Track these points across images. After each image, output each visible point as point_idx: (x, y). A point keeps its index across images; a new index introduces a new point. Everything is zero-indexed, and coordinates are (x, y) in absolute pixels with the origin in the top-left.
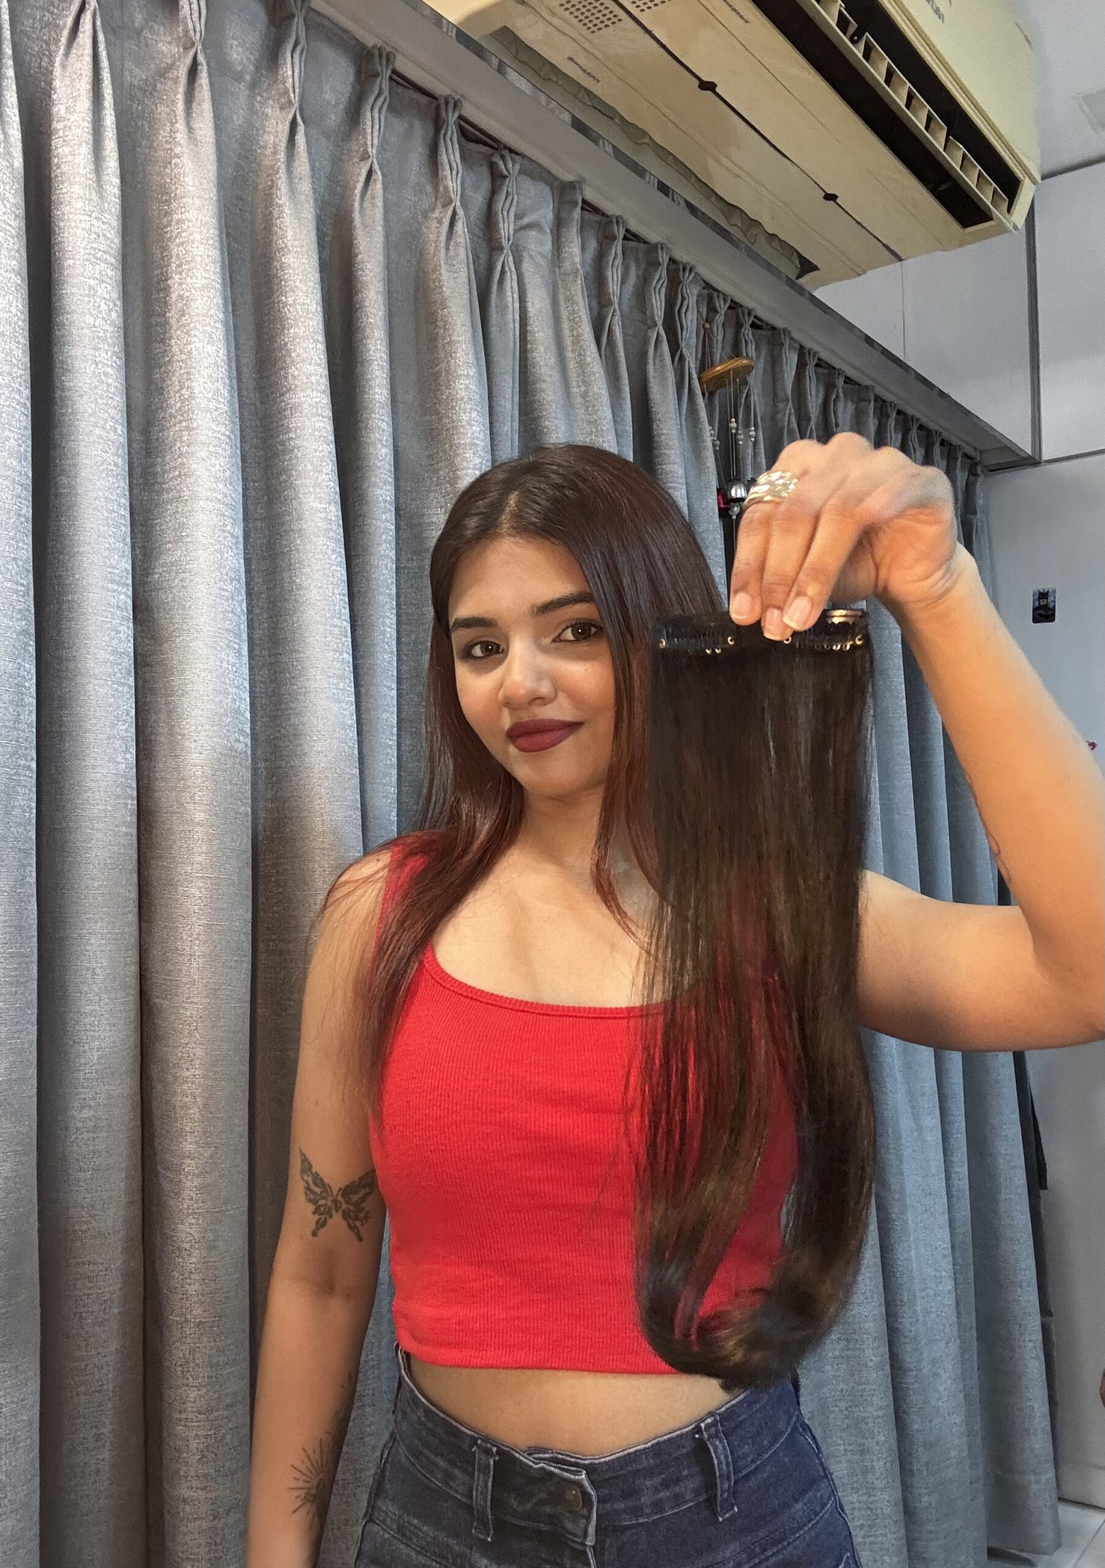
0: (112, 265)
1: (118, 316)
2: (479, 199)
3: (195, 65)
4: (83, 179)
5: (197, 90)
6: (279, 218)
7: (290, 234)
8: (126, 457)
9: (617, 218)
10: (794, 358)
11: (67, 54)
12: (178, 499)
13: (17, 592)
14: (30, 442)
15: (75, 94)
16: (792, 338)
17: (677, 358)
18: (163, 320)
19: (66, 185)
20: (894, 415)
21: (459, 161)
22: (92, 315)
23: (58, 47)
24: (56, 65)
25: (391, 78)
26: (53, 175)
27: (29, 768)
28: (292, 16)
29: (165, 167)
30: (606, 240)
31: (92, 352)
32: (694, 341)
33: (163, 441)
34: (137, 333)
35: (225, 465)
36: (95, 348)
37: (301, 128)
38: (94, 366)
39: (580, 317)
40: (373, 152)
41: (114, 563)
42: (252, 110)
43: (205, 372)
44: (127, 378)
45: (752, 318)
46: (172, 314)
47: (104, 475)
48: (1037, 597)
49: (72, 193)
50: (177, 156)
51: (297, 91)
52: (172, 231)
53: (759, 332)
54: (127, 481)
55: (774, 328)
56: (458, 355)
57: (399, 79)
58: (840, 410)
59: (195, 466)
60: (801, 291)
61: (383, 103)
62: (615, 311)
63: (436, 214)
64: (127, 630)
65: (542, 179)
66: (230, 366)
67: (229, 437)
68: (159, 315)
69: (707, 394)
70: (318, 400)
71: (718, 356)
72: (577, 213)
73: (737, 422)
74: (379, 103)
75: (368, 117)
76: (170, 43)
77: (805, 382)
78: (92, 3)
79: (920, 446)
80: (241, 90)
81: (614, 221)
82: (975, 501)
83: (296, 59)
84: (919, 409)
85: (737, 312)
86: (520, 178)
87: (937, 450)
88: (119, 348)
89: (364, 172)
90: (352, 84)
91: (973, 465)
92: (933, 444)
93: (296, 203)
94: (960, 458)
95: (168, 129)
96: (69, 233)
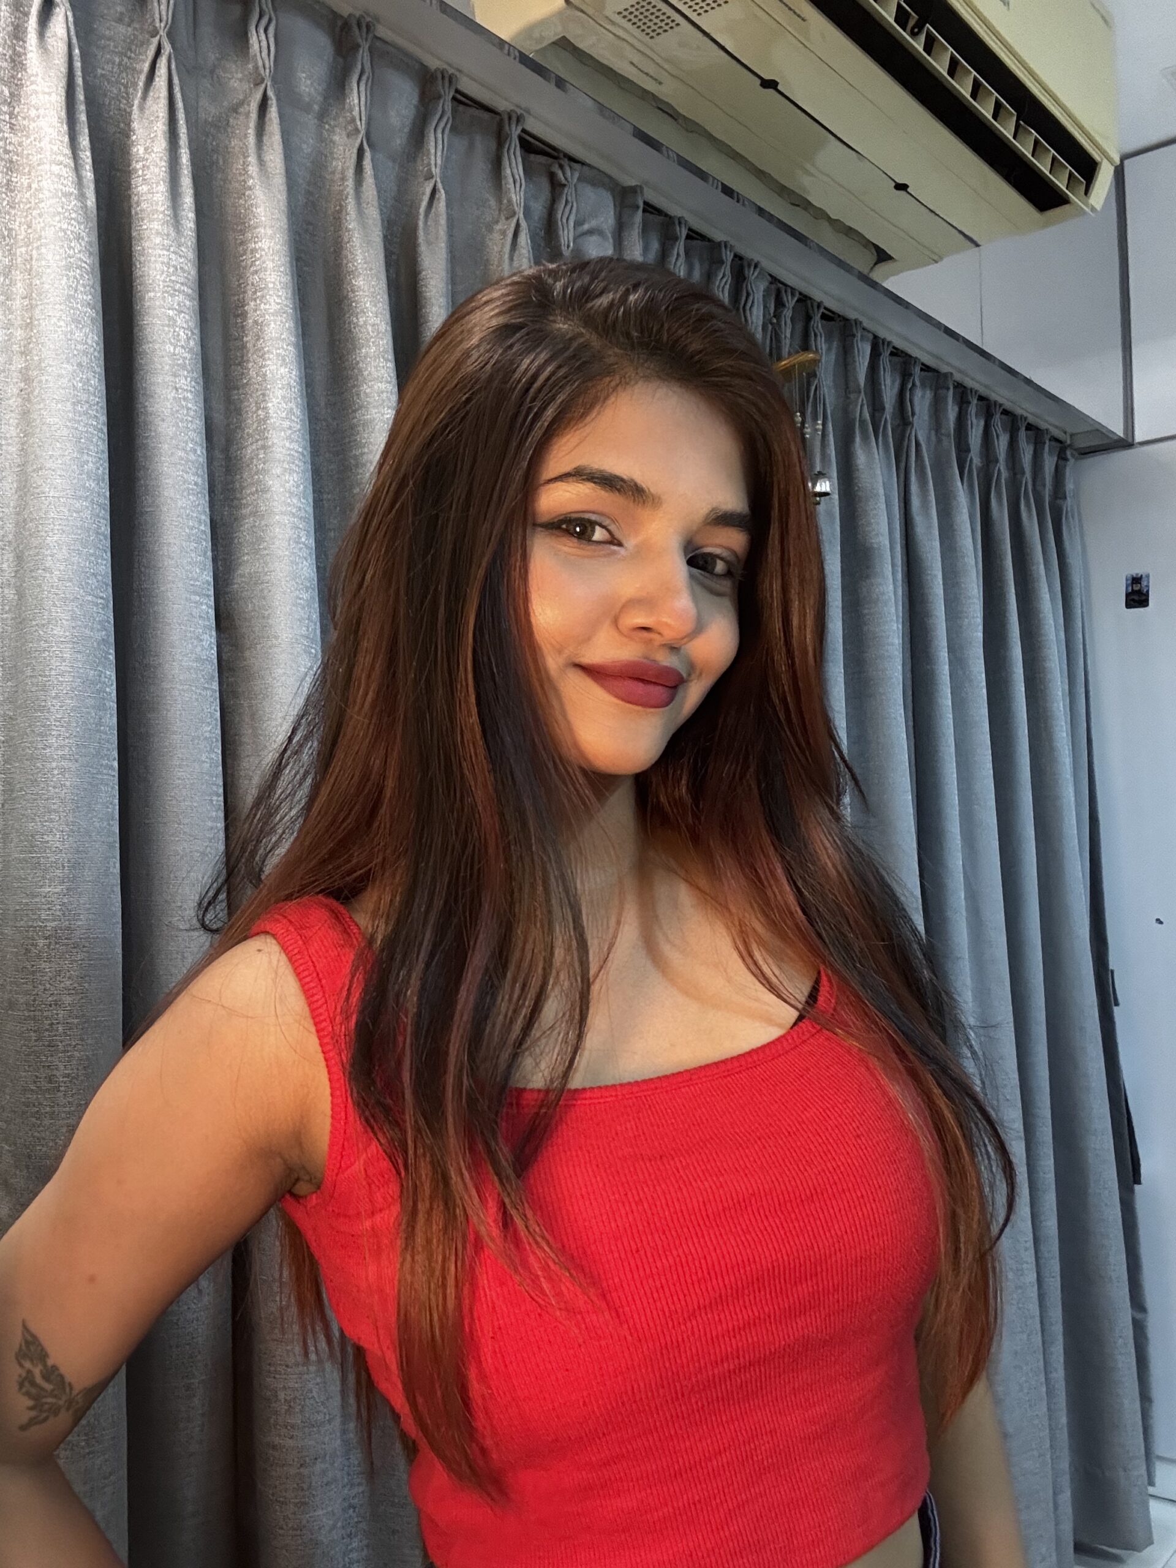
0: (189, 295)
1: (196, 344)
2: (539, 208)
3: (265, 99)
4: (161, 216)
5: (267, 122)
6: (349, 242)
7: (360, 259)
8: (207, 475)
9: (679, 219)
10: (867, 349)
11: (144, 98)
12: (254, 514)
13: (97, 605)
14: (107, 465)
15: (152, 135)
16: (864, 329)
18: (240, 343)
19: (145, 221)
20: (975, 401)
21: (521, 173)
22: (171, 344)
23: (136, 90)
24: (135, 107)
25: (454, 99)
26: (133, 212)
27: (111, 767)
28: (359, 46)
29: (240, 198)
30: (668, 240)
31: (172, 379)
33: (241, 458)
34: (217, 357)
35: (298, 481)
36: (175, 375)
37: (368, 155)
38: (174, 391)
40: (436, 171)
41: (196, 576)
42: (321, 139)
44: (206, 400)
45: (822, 310)
46: (249, 338)
47: (185, 494)
48: (1130, 581)
49: (151, 229)
50: (250, 188)
51: (364, 118)
52: (247, 260)
53: (831, 323)
54: (207, 498)
55: (846, 320)
57: (462, 100)
58: (917, 400)
59: (271, 482)
60: (874, 285)
61: (446, 124)
63: (498, 227)
65: (603, 185)
66: (301, 386)
68: (238, 339)
71: (786, 351)
72: (639, 216)
73: (803, 415)
74: (442, 124)
75: (432, 138)
76: (241, 80)
77: (879, 372)
78: (167, 48)
79: (1004, 430)
80: (310, 120)
81: (677, 222)
82: (1064, 486)
83: (362, 88)
84: (1003, 394)
85: (806, 307)
86: (580, 186)
87: (1022, 434)
88: (197, 374)
89: (428, 191)
90: (416, 107)
91: (1062, 449)
92: (1018, 429)
93: (365, 228)
94: (1048, 442)
95: (241, 162)
96: (149, 268)
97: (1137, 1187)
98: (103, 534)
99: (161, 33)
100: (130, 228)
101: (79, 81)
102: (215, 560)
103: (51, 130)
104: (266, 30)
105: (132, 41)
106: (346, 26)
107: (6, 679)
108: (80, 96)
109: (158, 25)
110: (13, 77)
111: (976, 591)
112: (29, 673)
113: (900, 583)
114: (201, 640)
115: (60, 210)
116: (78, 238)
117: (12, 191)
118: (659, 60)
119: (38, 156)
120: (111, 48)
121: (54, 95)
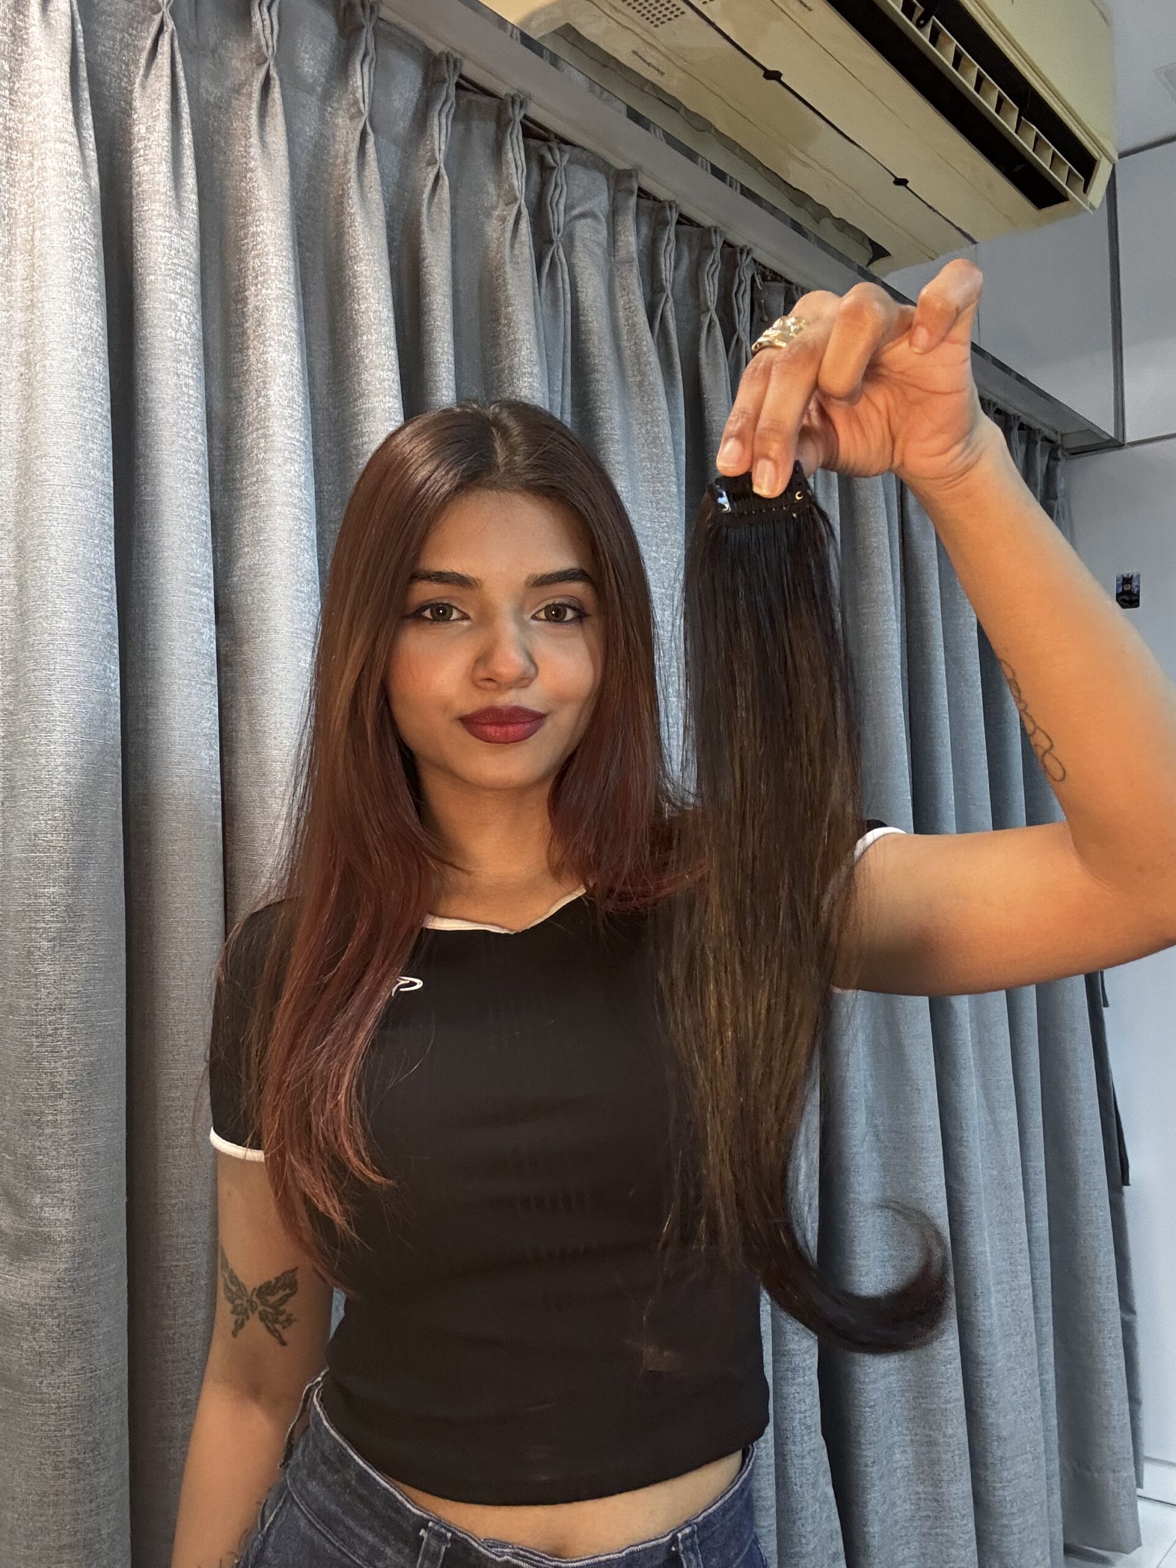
0: (191, 279)
1: (198, 329)
3: (267, 79)
4: (163, 197)
5: (270, 104)
6: (351, 227)
7: (362, 244)
8: (207, 465)
9: (670, 202)
11: (146, 75)
12: (255, 504)
13: (102, 598)
14: (111, 453)
15: (154, 114)
17: (734, 343)
18: (240, 330)
19: (147, 202)
21: (523, 159)
22: (173, 328)
23: (137, 67)
24: (136, 86)
25: (458, 84)
26: (134, 193)
28: (360, 28)
29: (242, 181)
30: (658, 224)
31: (174, 364)
33: (241, 447)
34: (216, 343)
35: (300, 471)
36: (177, 361)
37: (371, 138)
38: (175, 377)
39: (635, 305)
40: (440, 157)
41: (196, 568)
42: (323, 120)
43: (280, 381)
44: (207, 388)
46: (250, 324)
47: (186, 483)
48: (1120, 582)
49: (153, 210)
50: (252, 170)
51: (367, 100)
52: (248, 244)
54: (208, 488)
56: (522, 353)
57: (465, 85)
59: (272, 472)
61: (450, 108)
62: (667, 296)
63: (498, 213)
64: (209, 632)
65: (597, 168)
66: (303, 374)
67: (303, 443)
68: (238, 325)
70: (390, 405)
72: (633, 200)
74: (446, 109)
75: (436, 122)
76: (243, 60)
78: (170, 25)
80: (312, 102)
81: (667, 206)
82: (1055, 486)
83: (366, 69)
84: (995, 392)
86: (572, 168)
87: (1015, 434)
88: (198, 360)
89: (432, 176)
90: (420, 91)
91: (1053, 449)
92: (1011, 429)
93: (367, 213)
94: (1040, 443)
95: (243, 143)
96: (150, 250)
97: (1125, 1188)
98: (108, 524)
99: (164, 9)
100: (131, 210)
101: (82, 57)
102: (214, 551)
103: (56, 107)
104: (269, 9)
105: (134, 17)
106: (349, 7)
107: (6, 673)
108: (83, 74)
110: (13, 51)
112: (31, 665)
114: (202, 634)
115: (65, 189)
116: (83, 219)
117: (13, 169)
118: (662, 49)
119: (43, 133)
120: (113, 24)
121: (57, 70)
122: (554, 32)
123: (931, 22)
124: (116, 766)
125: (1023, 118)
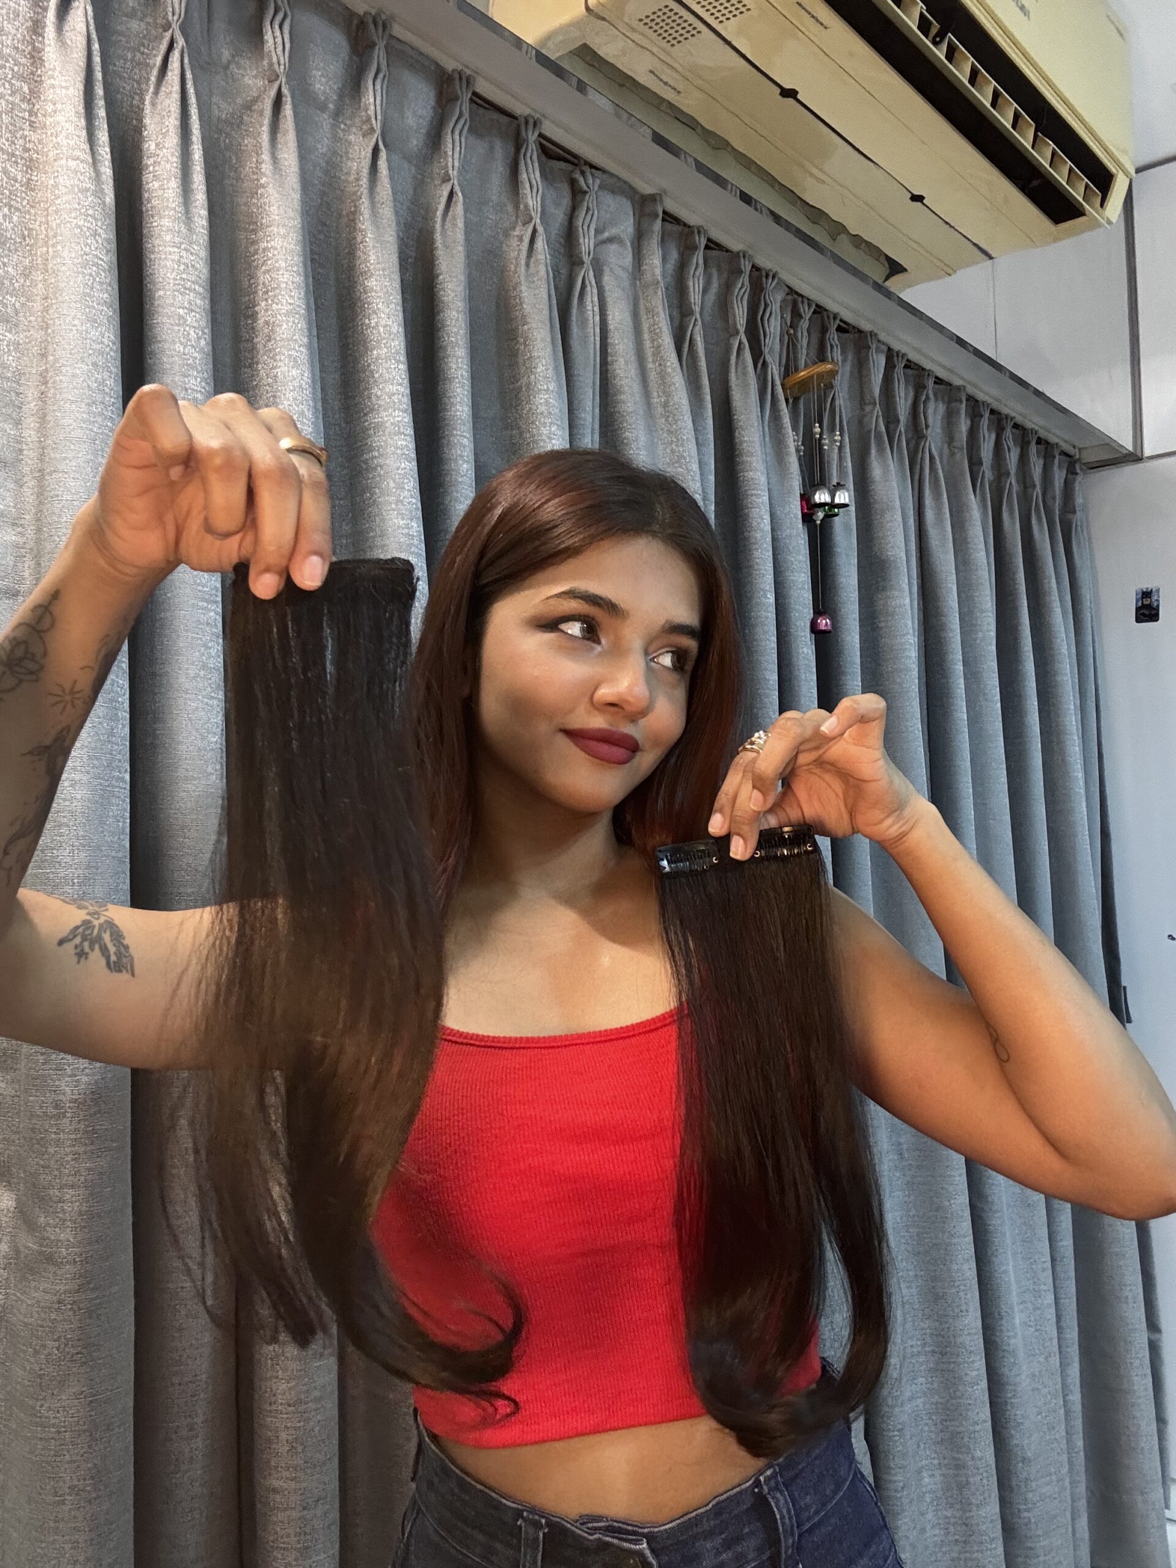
0: (200, 294)
1: (207, 344)
2: (559, 215)
3: (279, 96)
4: (172, 212)
5: (282, 121)
6: (362, 242)
7: (372, 258)
9: (699, 227)
10: (882, 361)
11: (156, 92)
15: (164, 131)
16: (879, 341)
17: (759, 366)
18: (250, 345)
19: (156, 218)
20: (987, 414)
21: (539, 179)
22: (181, 343)
23: (147, 84)
24: (147, 103)
25: (471, 100)
26: (144, 209)
27: (122, 780)
28: (372, 45)
29: (252, 197)
30: (687, 249)
31: (182, 378)
32: (777, 347)
34: (226, 359)
36: (186, 376)
37: (383, 154)
39: (660, 329)
40: (454, 174)
41: (204, 582)
42: (336, 138)
43: (290, 395)
45: (838, 322)
46: (259, 340)
48: (1140, 596)
49: (161, 226)
50: (263, 186)
51: (379, 117)
52: (258, 259)
53: (846, 335)
55: (860, 331)
56: (539, 370)
57: (480, 101)
58: (930, 411)
60: (888, 294)
61: (464, 126)
62: (696, 320)
63: (517, 233)
64: (216, 646)
65: (622, 193)
68: (247, 341)
69: (791, 401)
70: (400, 419)
71: (803, 362)
72: (658, 225)
73: (821, 427)
74: (459, 126)
75: (450, 141)
76: (255, 77)
77: (893, 383)
78: (181, 42)
79: (1015, 445)
80: (325, 119)
81: (696, 232)
82: (1074, 500)
83: (378, 87)
84: (1014, 407)
85: (822, 316)
86: (600, 193)
87: (1033, 448)
88: (207, 374)
89: (446, 194)
90: (433, 109)
91: (1072, 464)
92: (1029, 443)
93: (378, 228)
94: (1057, 457)
95: (254, 160)
96: (159, 265)
99: (174, 25)
100: (141, 226)
101: (98, 75)
103: (67, 125)
104: (281, 26)
105: (145, 36)
106: (362, 24)
108: (99, 91)
109: (170, 18)
110: (32, 73)
111: (989, 605)
113: (915, 596)
114: (208, 648)
115: (76, 206)
116: (95, 234)
117: (33, 190)
118: (680, 69)
119: (56, 152)
120: (123, 43)
121: (71, 89)
122: (570, 52)
123: (947, 40)
124: (125, 782)
125: (1039, 134)
